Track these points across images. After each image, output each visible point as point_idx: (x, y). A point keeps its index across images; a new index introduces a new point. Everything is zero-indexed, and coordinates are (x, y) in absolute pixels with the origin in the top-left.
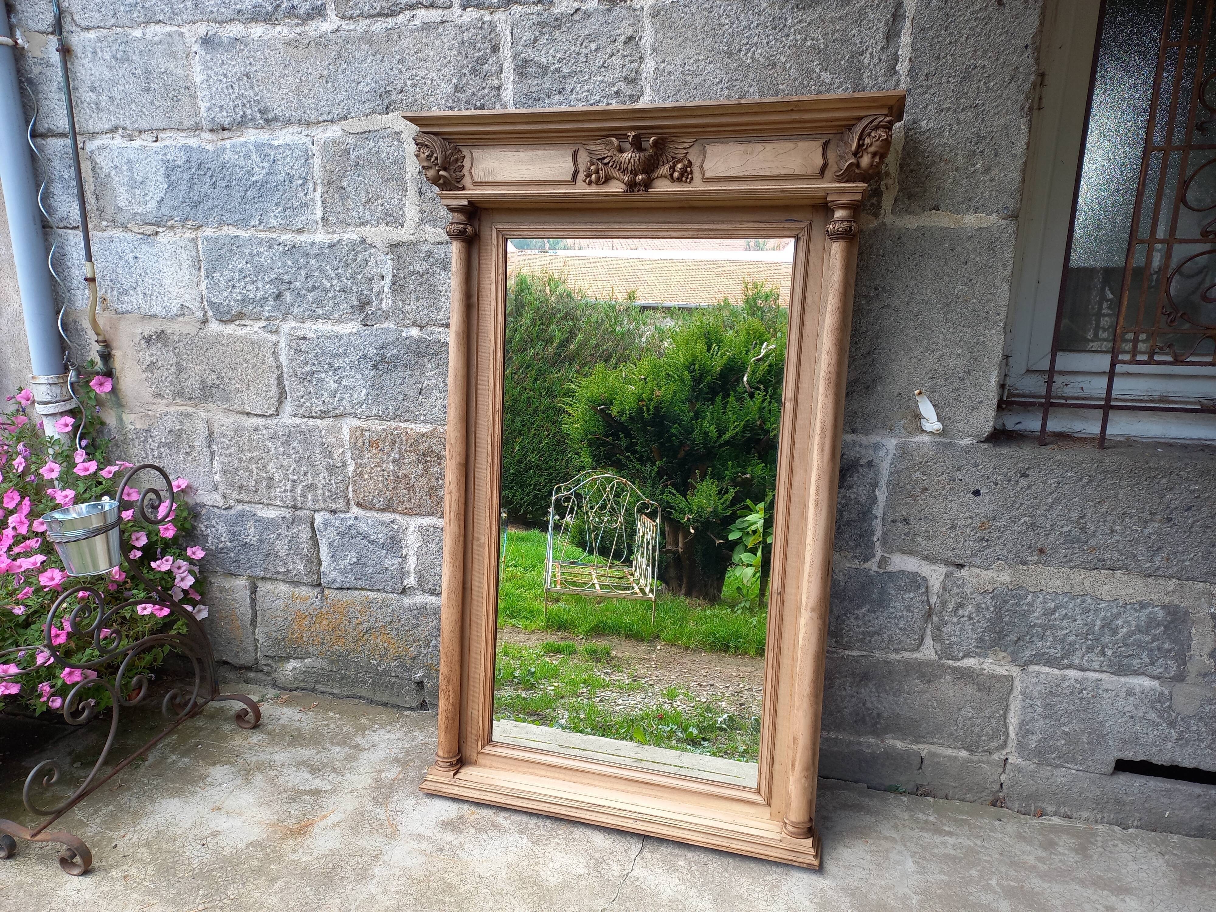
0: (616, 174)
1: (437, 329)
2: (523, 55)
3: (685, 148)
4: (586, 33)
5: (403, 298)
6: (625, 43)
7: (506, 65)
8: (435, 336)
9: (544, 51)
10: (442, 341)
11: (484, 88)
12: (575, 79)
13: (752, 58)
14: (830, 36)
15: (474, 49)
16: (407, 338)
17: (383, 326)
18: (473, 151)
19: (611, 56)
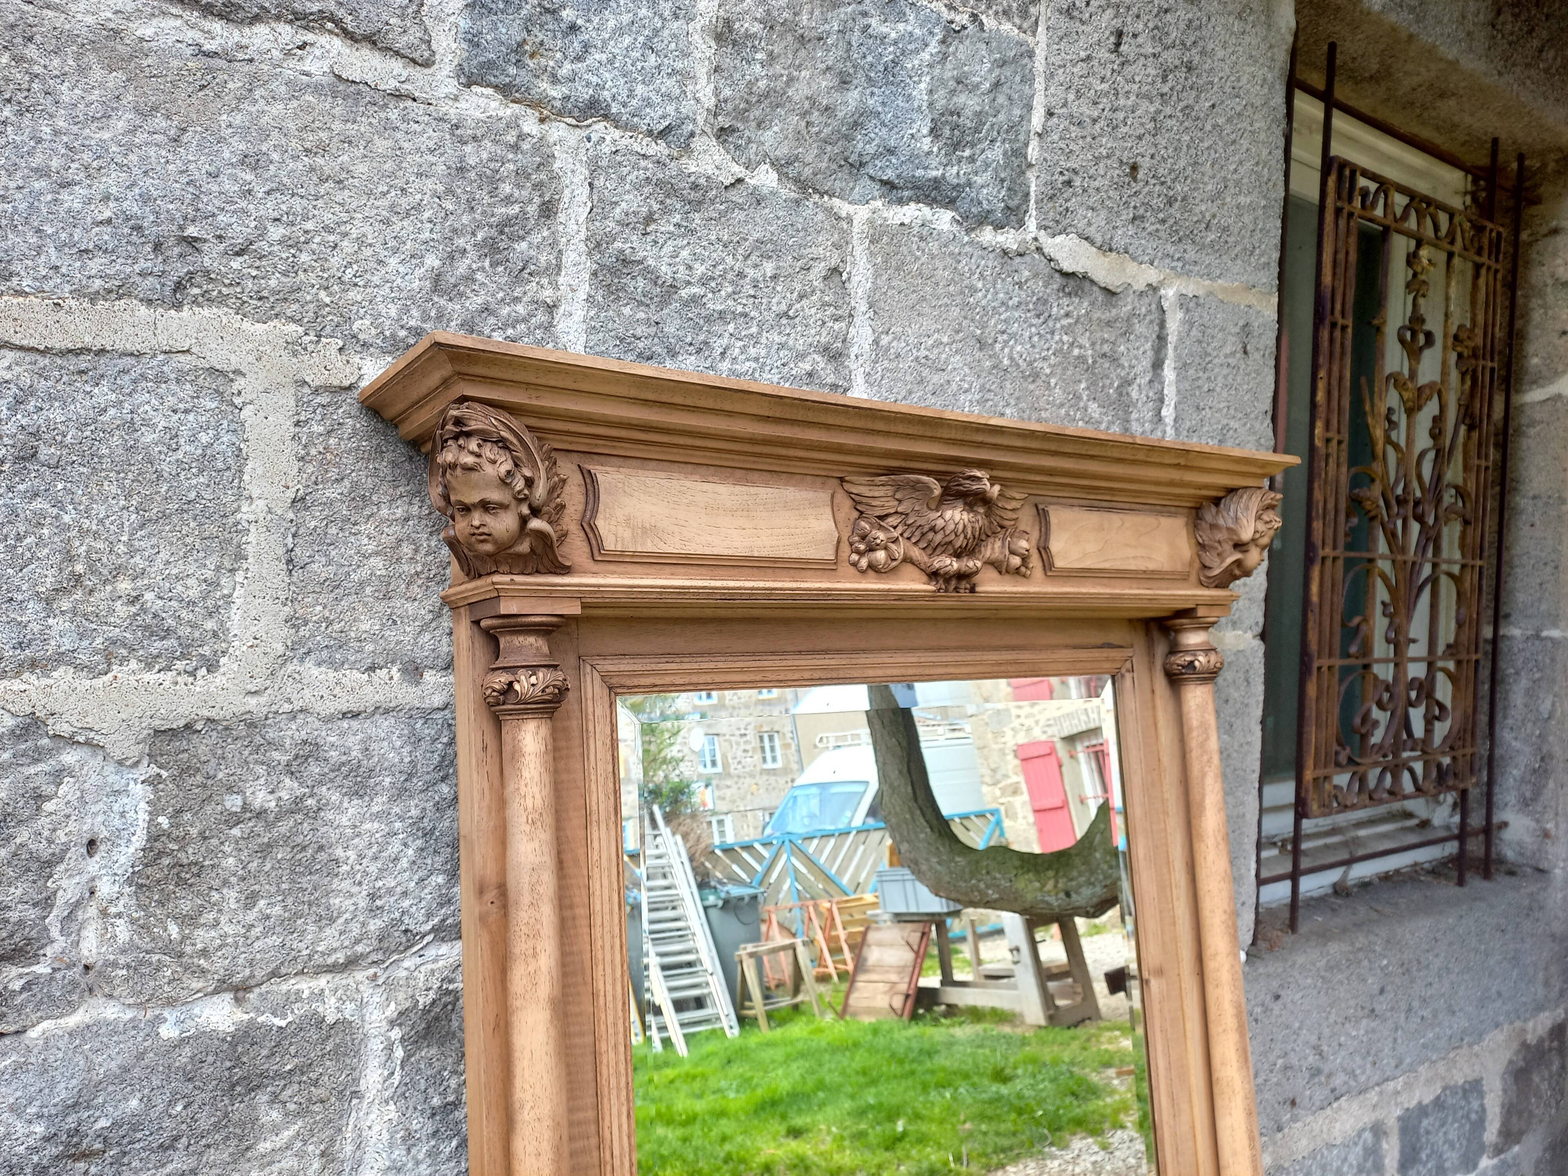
0: (916, 553)
1: (305, 986)
2: (618, 245)
3: (1013, 510)
4: (756, 236)
5: (186, 906)
6: (825, 278)
7: (570, 257)
8: (299, 1010)
9: (668, 249)
10: (330, 1019)
11: (517, 300)
12: (731, 327)
13: (1011, 359)
14: (1098, 347)
15: (492, 193)
16: (183, 1042)
17: (73, 1021)
18: (596, 469)
19: (801, 297)
